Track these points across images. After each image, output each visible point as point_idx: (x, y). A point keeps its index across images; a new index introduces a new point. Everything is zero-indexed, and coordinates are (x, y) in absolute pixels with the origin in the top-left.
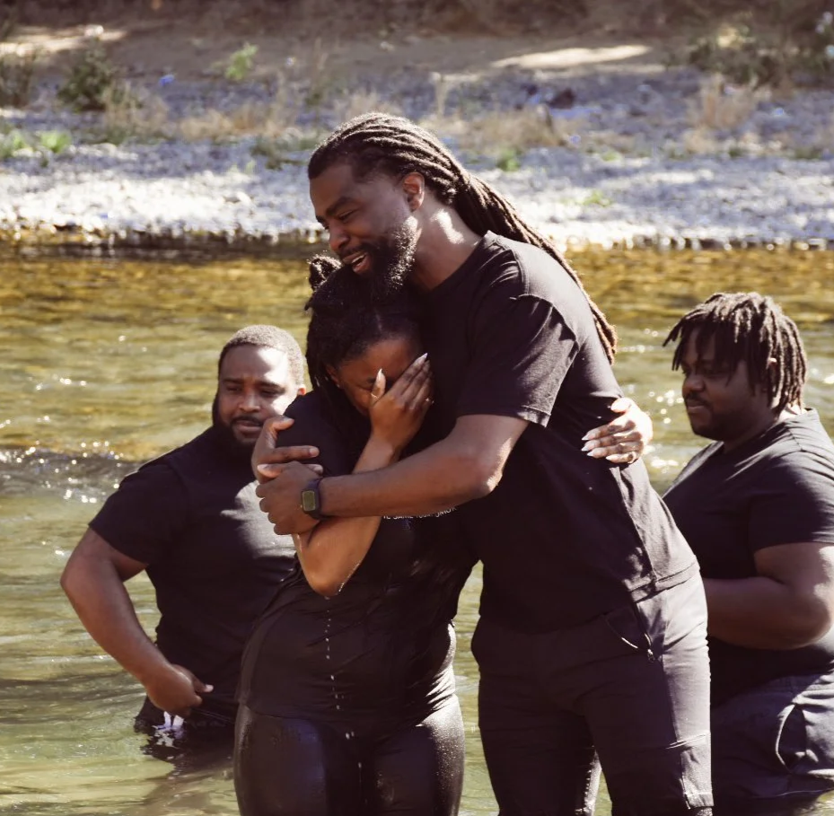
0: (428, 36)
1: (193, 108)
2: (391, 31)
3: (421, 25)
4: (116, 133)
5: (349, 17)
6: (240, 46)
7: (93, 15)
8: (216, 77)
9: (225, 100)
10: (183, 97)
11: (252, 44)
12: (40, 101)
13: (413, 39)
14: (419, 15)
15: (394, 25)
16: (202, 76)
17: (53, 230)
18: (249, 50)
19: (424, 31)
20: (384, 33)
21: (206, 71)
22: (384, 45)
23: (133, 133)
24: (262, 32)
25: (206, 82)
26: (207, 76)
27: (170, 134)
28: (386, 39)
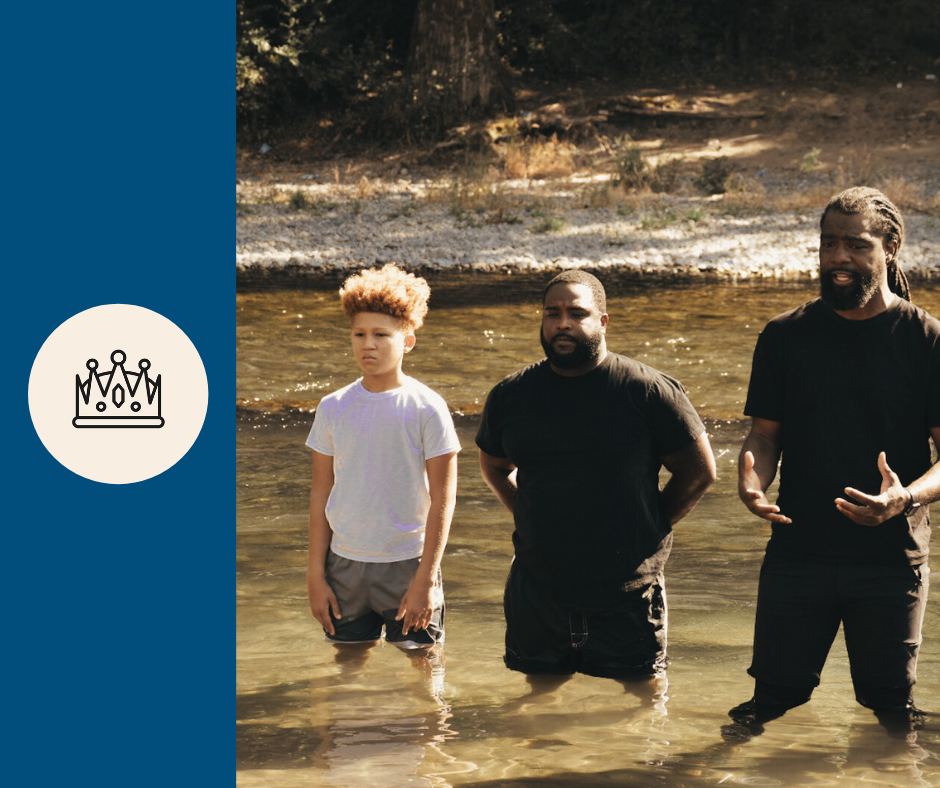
0: (933, 139)
1: (780, 190)
2: (908, 136)
3: (928, 132)
4: (734, 208)
5: (880, 129)
6: (810, 149)
7: (713, 132)
8: (793, 170)
9: (801, 185)
10: (773, 184)
11: (818, 148)
12: (683, 189)
13: (924, 141)
14: (927, 127)
15: (910, 133)
16: (784, 170)
17: (698, 271)
18: (816, 152)
19: (931, 137)
20: (903, 138)
21: (786, 166)
22: (904, 146)
23: (745, 208)
24: (822, 140)
25: (787, 173)
26: (787, 170)
27: (768, 207)
28: (905, 142)
